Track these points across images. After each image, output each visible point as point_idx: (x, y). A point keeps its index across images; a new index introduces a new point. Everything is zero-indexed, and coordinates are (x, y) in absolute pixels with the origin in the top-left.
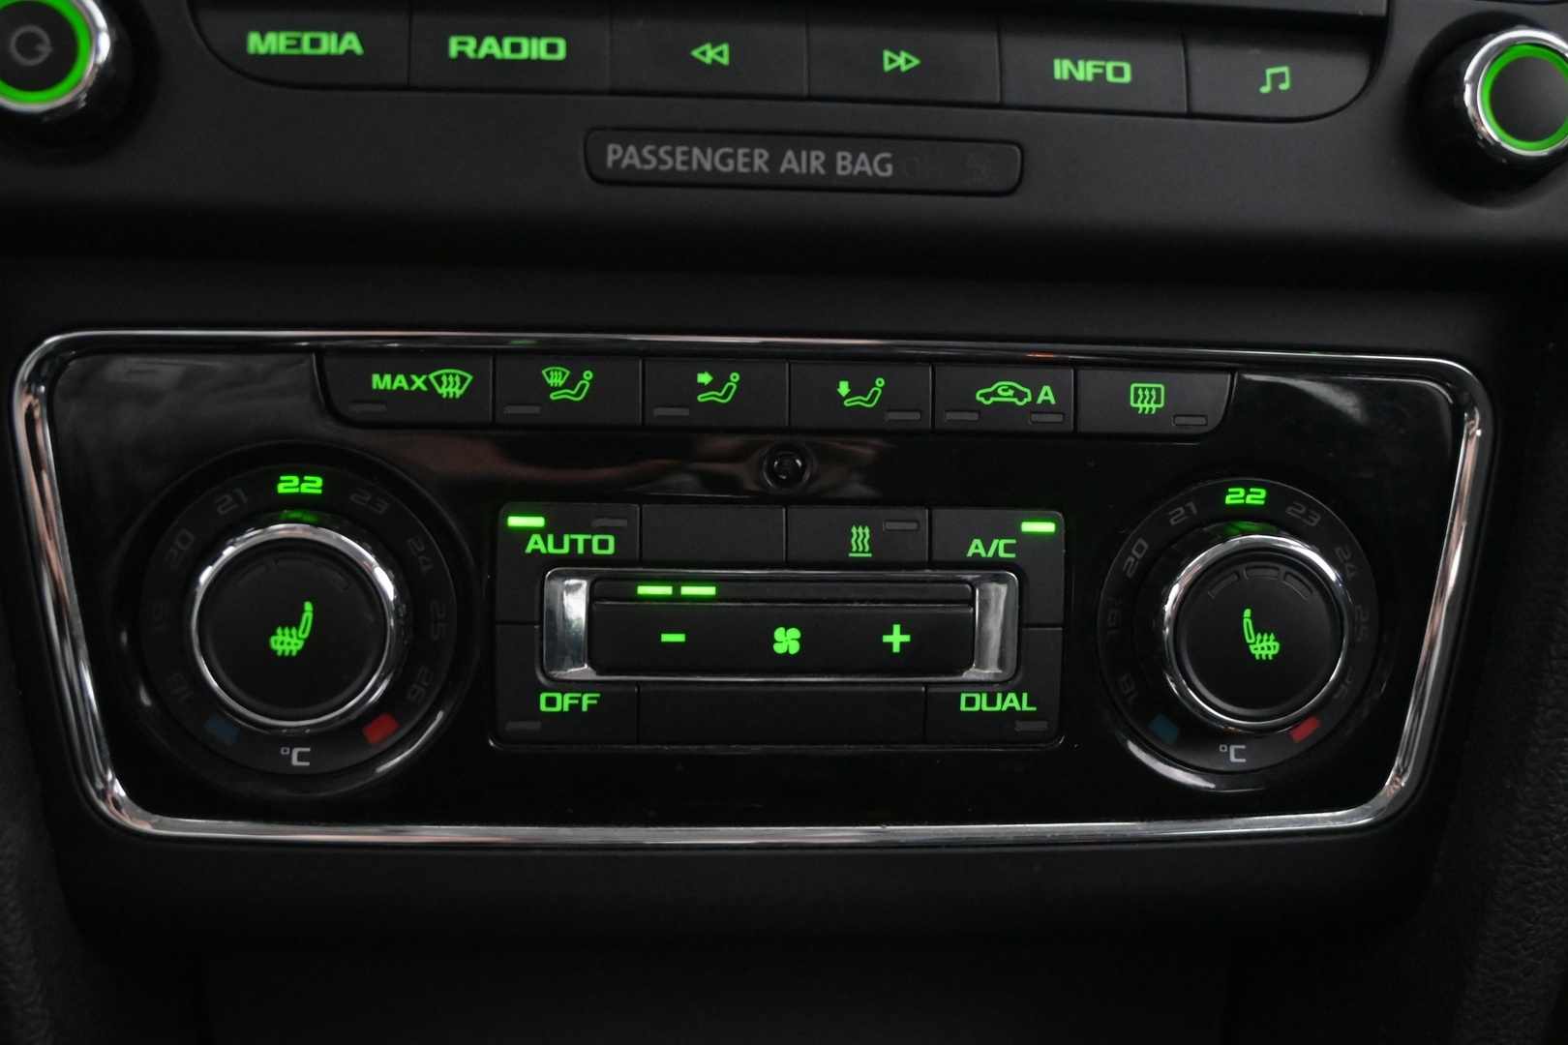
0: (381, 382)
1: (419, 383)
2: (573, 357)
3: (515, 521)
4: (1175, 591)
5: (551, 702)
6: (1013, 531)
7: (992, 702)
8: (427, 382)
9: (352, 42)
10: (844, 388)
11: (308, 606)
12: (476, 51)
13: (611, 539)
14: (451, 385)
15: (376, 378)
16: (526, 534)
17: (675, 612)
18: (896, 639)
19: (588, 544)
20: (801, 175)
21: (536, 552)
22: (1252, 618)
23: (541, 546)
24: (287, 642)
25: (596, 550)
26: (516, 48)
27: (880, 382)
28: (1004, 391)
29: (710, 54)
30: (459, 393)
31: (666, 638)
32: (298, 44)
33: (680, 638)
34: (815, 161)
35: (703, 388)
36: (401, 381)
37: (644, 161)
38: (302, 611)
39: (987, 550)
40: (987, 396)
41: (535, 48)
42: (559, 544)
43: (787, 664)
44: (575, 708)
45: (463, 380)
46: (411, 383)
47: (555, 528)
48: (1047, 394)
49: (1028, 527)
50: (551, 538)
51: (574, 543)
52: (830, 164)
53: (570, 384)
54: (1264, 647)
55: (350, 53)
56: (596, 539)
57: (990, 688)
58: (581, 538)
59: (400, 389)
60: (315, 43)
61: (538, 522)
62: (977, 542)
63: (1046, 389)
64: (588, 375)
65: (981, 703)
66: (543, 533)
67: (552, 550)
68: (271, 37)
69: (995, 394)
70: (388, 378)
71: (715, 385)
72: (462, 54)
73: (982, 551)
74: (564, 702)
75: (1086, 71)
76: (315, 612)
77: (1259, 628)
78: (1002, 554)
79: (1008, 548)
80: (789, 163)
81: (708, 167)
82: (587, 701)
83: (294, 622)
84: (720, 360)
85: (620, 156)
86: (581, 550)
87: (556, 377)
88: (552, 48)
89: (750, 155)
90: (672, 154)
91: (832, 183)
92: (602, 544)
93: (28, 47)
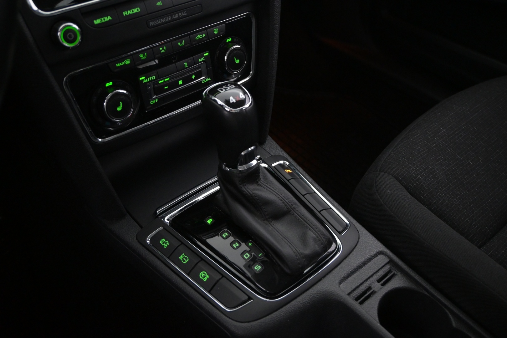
0: (118, 65)
1: (123, 63)
2: (143, 52)
3: (141, 79)
5: (152, 102)
6: (203, 56)
7: (206, 80)
8: (124, 63)
9: (109, 18)
10: (179, 44)
11: (121, 102)
12: (128, 13)
13: (154, 77)
14: (128, 62)
15: (117, 65)
16: (143, 80)
17: (165, 84)
18: (193, 77)
19: (151, 78)
20: (175, 19)
21: (145, 82)
22: (236, 58)
23: (145, 81)
24: (119, 109)
25: (153, 79)
26: (133, 11)
27: (183, 41)
28: (199, 37)
29: (159, 4)
30: (129, 63)
31: (165, 88)
32: (102, 21)
33: (167, 87)
34: (177, 16)
35: (161, 50)
36: (120, 64)
37: (155, 23)
38: (120, 103)
39: (201, 60)
40: (197, 38)
41: (135, 10)
42: (148, 80)
43: (181, 85)
44: (155, 102)
45: (129, 61)
46: (122, 64)
47: (146, 78)
49: (205, 55)
50: (146, 79)
51: (150, 79)
52: (179, 16)
53: (144, 56)
54: (237, 61)
55: (110, 20)
56: (152, 77)
58: (150, 78)
59: (121, 65)
60: (104, 19)
61: (144, 78)
62: (200, 59)
63: (204, 34)
64: (146, 54)
65: (205, 81)
66: (145, 79)
67: (147, 81)
68: (97, 20)
69: (198, 38)
70: (118, 64)
71: (163, 49)
72: (126, 15)
73: (200, 60)
74: (154, 102)
76: (122, 103)
77: (237, 59)
78: (203, 60)
79: (203, 59)
80: (174, 17)
81: (163, 21)
82: (157, 100)
83: (119, 105)
84: (162, 45)
85: (152, 24)
86: (151, 80)
87: (141, 56)
88: (138, 10)
89: (168, 18)
90: (158, 21)
91: (179, 18)
92: (153, 78)
93: (70, 36)
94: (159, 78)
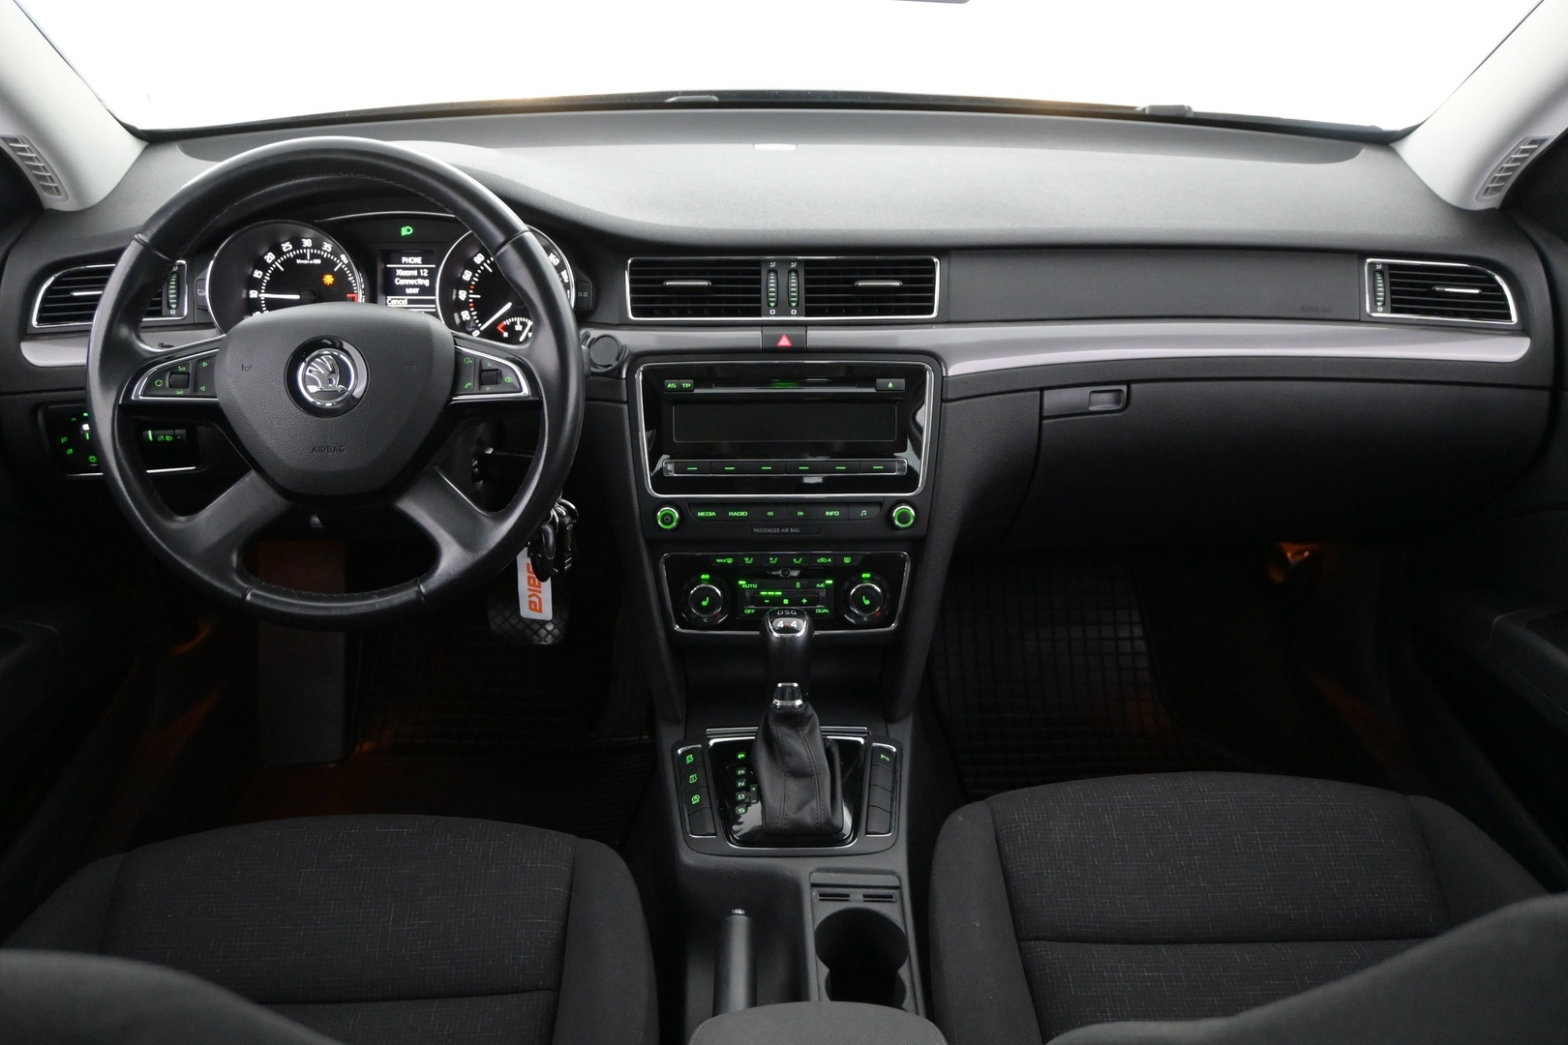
0: (718, 561)
2: (750, 556)
3: (740, 583)
4: (854, 590)
6: (825, 583)
8: (726, 561)
9: (714, 514)
10: (795, 560)
11: (708, 598)
14: (730, 561)
16: (742, 585)
17: (767, 597)
18: (804, 601)
20: (785, 532)
21: (744, 588)
24: (704, 603)
27: (801, 559)
28: (822, 560)
29: (770, 514)
32: (706, 514)
33: (768, 601)
34: (787, 530)
36: (722, 561)
37: (759, 531)
40: (819, 561)
41: (742, 514)
44: (751, 612)
47: (748, 583)
48: (830, 560)
49: (827, 582)
50: (746, 585)
52: (789, 530)
53: (749, 561)
54: (867, 602)
57: (821, 609)
61: (744, 583)
62: (818, 584)
64: (752, 559)
65: (820, 611)
67: (747, 587)
70: (720, 560)
71: (773, 560)
74: (749, 611)
75: (831, 513)
77: (866, 599)
79: (824, 586)
80: (783, 531)
81: (770, 531)
82: (753, 611)
83: (706, 601)
84: (774, 556)
85: (756, 530)
87: (747, 559)
89: (776, 530)
90: (764, 530)
91: (789, 533)
92: (755, 586)
93: (667, 519)
94: (762, 588)
